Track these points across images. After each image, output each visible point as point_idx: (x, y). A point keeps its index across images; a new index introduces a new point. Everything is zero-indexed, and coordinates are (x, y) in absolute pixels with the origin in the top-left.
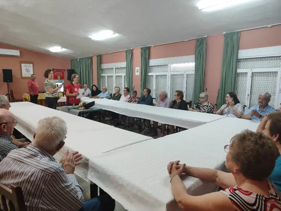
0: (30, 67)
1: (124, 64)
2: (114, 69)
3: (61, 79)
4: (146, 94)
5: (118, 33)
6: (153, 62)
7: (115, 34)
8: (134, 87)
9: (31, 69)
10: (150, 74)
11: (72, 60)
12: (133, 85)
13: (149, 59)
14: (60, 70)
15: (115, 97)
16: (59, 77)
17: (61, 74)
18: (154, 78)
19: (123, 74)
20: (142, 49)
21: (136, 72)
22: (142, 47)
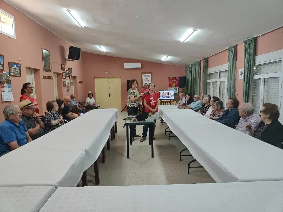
0: (149, 77)
1: (226, 67)
2: (219, 73)
3: (175, 87)
4: (231, 106)
5: (199, 28)
6: (260, 59)
7: (197, 30)
8: (237, 95)
9: (150, 79)
10: (256, 77)
11: (186, 67)
12: (236, 92)
13: (255, 54)
14: (175, 78)
15: (204, 108)
16: (174, 85)
17: (176, 82)
18: (261, 83)
19: (226, 79)
20: (245, 42)
21: (240, 75)
22: (246, 40)
